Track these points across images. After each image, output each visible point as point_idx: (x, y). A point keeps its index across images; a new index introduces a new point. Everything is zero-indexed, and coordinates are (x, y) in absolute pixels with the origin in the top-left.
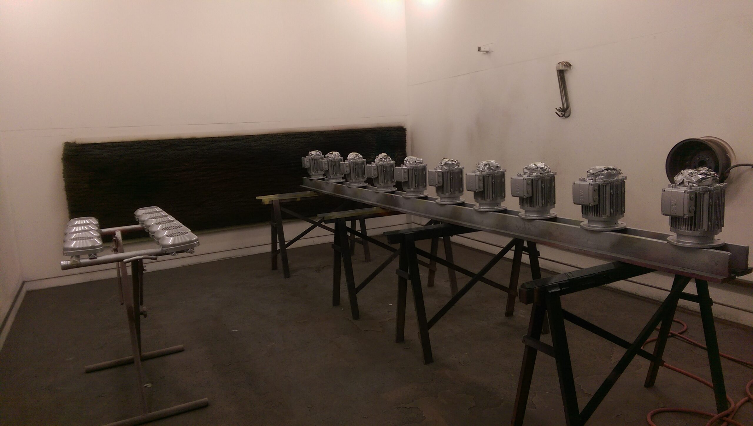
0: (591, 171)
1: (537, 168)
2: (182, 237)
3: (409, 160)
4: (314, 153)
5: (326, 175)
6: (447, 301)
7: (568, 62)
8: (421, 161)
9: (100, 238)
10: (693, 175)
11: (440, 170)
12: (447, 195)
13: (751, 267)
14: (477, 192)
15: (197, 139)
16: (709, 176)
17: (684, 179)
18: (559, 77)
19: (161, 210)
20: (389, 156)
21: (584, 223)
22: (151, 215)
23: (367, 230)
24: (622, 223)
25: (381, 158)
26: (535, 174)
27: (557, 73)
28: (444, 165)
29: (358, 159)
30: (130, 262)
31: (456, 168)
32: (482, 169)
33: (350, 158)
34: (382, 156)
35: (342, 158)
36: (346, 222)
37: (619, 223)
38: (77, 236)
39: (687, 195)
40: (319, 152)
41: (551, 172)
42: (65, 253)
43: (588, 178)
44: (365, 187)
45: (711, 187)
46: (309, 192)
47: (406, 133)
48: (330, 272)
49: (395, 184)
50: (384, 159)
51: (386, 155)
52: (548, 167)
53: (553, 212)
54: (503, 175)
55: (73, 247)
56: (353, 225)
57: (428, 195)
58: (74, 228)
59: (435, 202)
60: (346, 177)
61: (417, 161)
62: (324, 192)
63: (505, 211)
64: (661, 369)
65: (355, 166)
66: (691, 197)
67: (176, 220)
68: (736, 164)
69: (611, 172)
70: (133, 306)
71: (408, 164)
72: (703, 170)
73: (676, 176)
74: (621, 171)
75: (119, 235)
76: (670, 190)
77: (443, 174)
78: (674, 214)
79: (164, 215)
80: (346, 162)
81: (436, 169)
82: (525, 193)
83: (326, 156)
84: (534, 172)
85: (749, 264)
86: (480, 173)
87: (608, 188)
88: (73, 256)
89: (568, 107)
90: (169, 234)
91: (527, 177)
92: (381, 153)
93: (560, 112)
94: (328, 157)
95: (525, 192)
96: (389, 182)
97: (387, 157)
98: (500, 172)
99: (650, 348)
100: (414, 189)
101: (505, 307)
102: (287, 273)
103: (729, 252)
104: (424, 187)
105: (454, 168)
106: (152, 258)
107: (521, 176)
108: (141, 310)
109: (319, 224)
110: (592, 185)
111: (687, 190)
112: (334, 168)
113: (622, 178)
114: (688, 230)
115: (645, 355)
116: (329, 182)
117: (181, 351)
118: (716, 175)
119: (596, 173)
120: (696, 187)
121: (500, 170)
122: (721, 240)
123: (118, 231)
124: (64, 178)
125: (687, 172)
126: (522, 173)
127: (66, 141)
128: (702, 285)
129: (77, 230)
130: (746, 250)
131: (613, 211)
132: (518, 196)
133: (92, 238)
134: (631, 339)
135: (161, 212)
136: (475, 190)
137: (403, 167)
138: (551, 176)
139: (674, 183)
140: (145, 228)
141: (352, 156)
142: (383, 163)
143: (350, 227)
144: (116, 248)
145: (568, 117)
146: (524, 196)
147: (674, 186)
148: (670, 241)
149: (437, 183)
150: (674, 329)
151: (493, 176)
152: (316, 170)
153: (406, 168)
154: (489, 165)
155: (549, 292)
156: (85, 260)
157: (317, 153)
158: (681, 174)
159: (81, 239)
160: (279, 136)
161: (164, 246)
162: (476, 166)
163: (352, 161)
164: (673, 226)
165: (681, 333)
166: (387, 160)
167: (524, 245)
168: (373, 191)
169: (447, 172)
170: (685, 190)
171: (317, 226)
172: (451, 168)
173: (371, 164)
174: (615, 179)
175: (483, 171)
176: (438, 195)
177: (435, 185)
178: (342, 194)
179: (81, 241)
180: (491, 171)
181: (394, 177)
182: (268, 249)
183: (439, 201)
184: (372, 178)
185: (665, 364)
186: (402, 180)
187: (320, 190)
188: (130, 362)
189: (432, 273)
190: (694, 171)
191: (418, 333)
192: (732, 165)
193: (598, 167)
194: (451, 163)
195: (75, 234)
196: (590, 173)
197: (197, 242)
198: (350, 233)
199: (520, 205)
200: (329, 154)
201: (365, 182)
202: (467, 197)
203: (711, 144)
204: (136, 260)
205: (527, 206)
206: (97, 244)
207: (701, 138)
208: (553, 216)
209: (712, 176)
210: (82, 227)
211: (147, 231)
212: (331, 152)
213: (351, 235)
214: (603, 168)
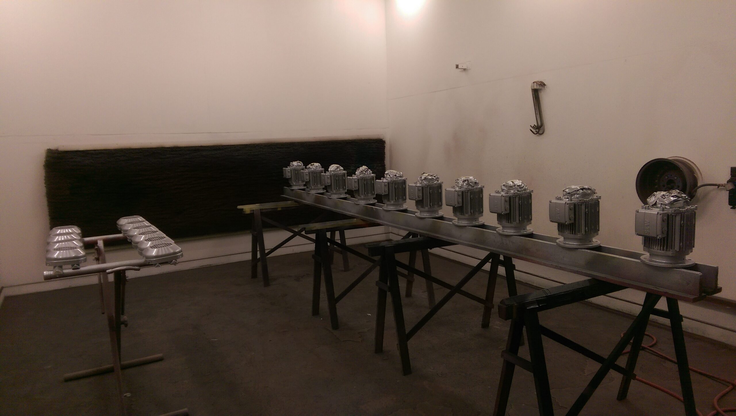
0: (567, 190)
1: (515, 186)
2: (166, 248)
3: (389, 174)
4: (295, 163)
5: (307, 185)
6: (426, 312)
7: (542, 82)
8: (401, 175)
9: (83, 248)
10: (665, 197)
11: (420, 184)
12: (426, 209)
13: (720, 286)
14: (456, 208)
15: (179, 148)
16: (681, 199)
17: (656, 201)
18: (534, 96)
19: (144, 219)
20: (370, 169)
21: (560, 241)
22: (134, 225)
23: (346, 240)
24: (596, 241)
25: (362, 170)
26: (512, 191)
27: (532, 92)
28: (424, 180)
29: (339, 171)
30: (113, 273)
31: (435, 182)
32: (461, 185)
33: (331, 170)
34: (363, 169)
35: (323, 169)
36: (327, 233)
37: (593, 241)
38: (60, 246)
39: (659, 217)
40: (301, 163)
41: (528, 190)
42: (48, 264)
43: (564, 197)
44: (345, 199)
45: (683, 209)
46: (289, 202)
47: (385, 145)
48: (310, 281)
49: (375, 196)
50: (364, 172)
51: (366, 168)
52: (525, 184)
53: (530, 229)
54: (481, 191)
55: (56, 257)
56: (333, 235)
57: (407, 208)
58: (56, 238)
59: (414, 215)
60: (327, 188)
61: (397, 175)
62: (305, 202)
63: (483, 226)
64: (633, 382)
65: (336, 178)
66: (664, 219)
67: (159, 231)
68: (702, 184)
69: (586, 191)
70: (114, 315)
71: (388, 177)
72: (675, 192)
73: (649, 197)
74: (595, 190)
75: (101, 244)
76: (643, 211)
77: (422, 189)
78: (648, 235)
79: (147, 225)
80: (328, 173)
81: (416, 183)
82: (503, 210)
83: (307, 167)
84: (511, 190)
85: (718, 283)
86: (459, 189)
87: (583, 207)
88: (56, 266)
89: (542, 125)
90: (152, 245)
91: (505, 194)
92: (362, 166)
93: (534, 129)
94: (310, 168)
95: (503, 208)
96: (369, 194)
97: (368, 170)
98: (478, 188)
99: (622, 361)
100: (394, 202)
101: (481, 318)
102: (267, 281)
103: (700, 273)
104: (404, 200)
105: (434, 183)
106: (135, 268)
107: (499, 193)
108: (122, 320)
109: (299, 234)
110: (568, 204)
111: (660, 211)
112: (315, 178)
113: (597, 197)
114: (660, 250)
115: (618, 369)
116: (310, 192)
117: (160, 360)
118: (687, 197)
119: (572, 192)
120: (669, 209)
121: (479, 186)
122: (692, 260)
123: (100, 240)
124: (45, 184)
125: (659, 194)
126: (500, 190)
127: (48, 148)
128: (672, 303)
129: (60, 239)
130: (715, 271)
131: (588, 229)
132: (496, 212)
133: (76, 248)
134: (605, 354)
135: (144, 221)
136: (454, 205)
137: (383, 180)
138: (528, 194)
139: (647, 205)
140: (127, 238)
141: (333, 167)
142: (364, 176)
143: (330, 238)
144: (98, 257)
145: (543, 133)
146: (502, 212)
147: (647, 208)
148: (642, 260)
149: (417, 197)
150: (645, 343)
151: (472, 192)
152: (297, 180)
153: (387, 181)
154: (468, 181)
155: (527, 308)
156: (68, 270)
157: (298, 164)
158: (654, 196)
159: (64, 249)
160: (261, 146)
161: (147, 257)
162: (456, 182)
163: (333, 172)
164: (646, 246)
165: (650, 347)
166: (367, 173)
167: (500, 259)
168: (353, 203)
169: (426, 186)
170: (658, 211)
171: (297, 236)
172: (431, 182)
173: (352, 176)
174: (590, 198)
175: (462, 187)
176: (418, 208)
177: (415, 199)
178: (323, 205)
179: (64, 251)
180: (470, 187)
181: (374, 190)
182: (249, 257)
183: (418, 214)
184: (353, 190)
185: (637, 377)
186: (383, 193)
187: (300, 200)
188: (110, 371)
189: (410, 284)
190: (666, 193)
191: (397, 344)
192: (699, 184)
193: (573, 187)
194: (430, 178)
195: (58, 244)
196: (566, 192)
197: (180, 253)
198: (329, 243)
199: (498, 221)
200: (310, 165)
201: (346, 193)
202: (446, 211)
203: (680, 165)
204: (120, 271)
205: (504, 222)
206: (80, 254)
207: (669, 158)
208: (530, 232)
209: (684, 199)
210: (65, 237)
211: (130, 241)
212: (312, 164)
213: (330, 245)
214: (578, 188)
